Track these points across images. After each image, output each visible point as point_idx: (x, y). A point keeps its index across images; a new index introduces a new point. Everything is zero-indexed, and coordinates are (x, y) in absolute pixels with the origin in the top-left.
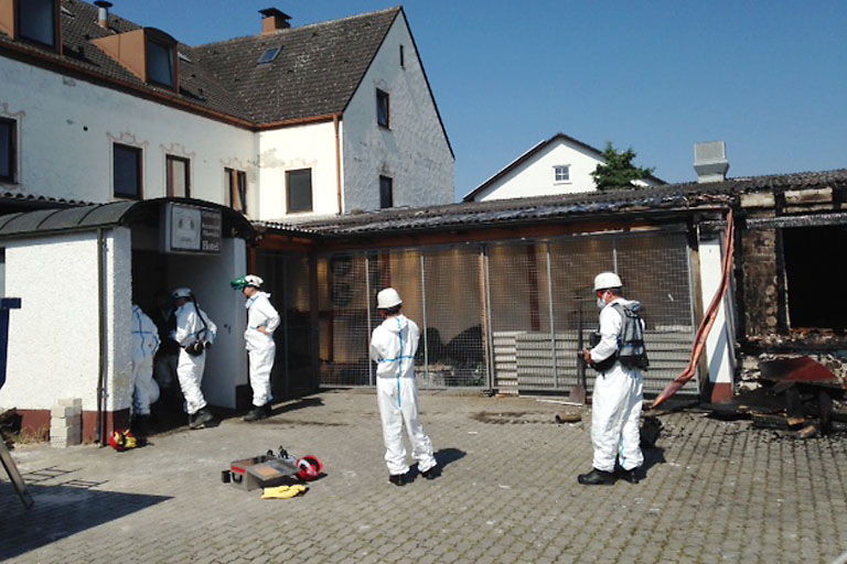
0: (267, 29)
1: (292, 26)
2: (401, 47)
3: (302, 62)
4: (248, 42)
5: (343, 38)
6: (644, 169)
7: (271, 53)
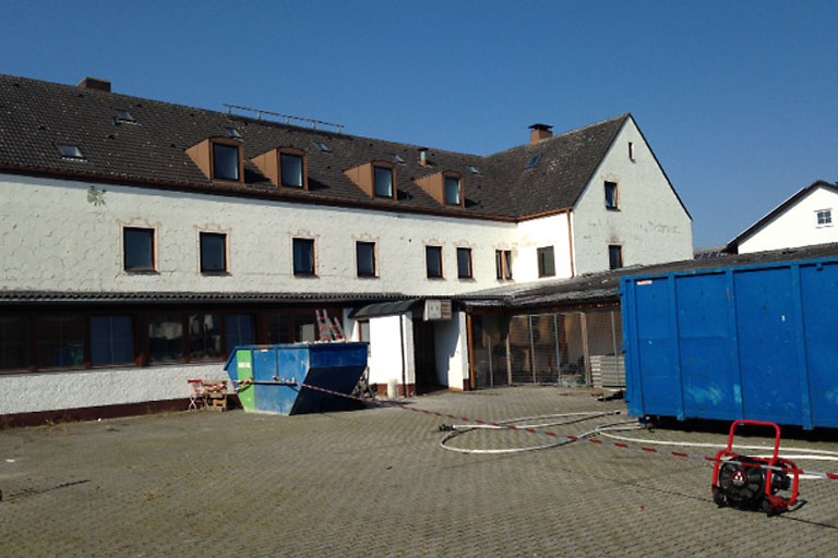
0: (534, 140)
1: (554, 134)
2: (630, 144)
3: (553, 165)
4: (520, 150)
5: (583, 144)
7: (535, 159)
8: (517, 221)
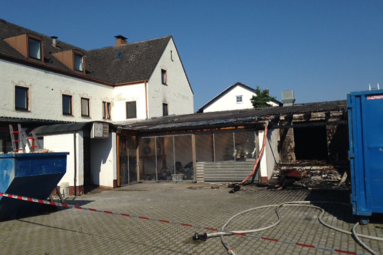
0: (118, 44)
1: (128, 43)
2: (171, 52)
3: (132, 58)
4: (110, 49)
5: (148, 48)
6: (272, 97)
7: (120, 54)
8: (114, 86)
